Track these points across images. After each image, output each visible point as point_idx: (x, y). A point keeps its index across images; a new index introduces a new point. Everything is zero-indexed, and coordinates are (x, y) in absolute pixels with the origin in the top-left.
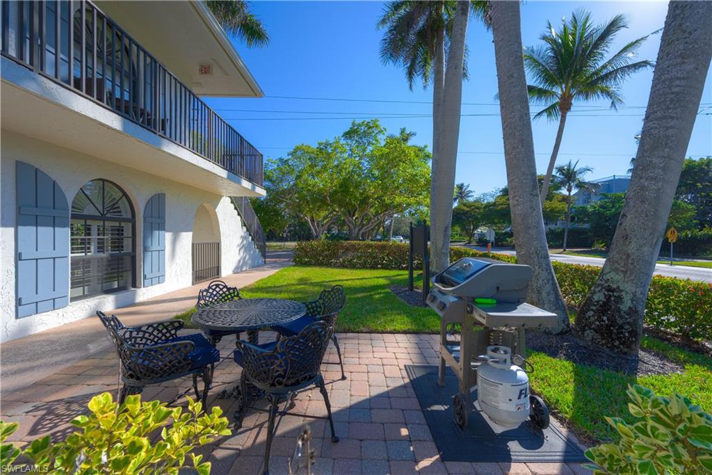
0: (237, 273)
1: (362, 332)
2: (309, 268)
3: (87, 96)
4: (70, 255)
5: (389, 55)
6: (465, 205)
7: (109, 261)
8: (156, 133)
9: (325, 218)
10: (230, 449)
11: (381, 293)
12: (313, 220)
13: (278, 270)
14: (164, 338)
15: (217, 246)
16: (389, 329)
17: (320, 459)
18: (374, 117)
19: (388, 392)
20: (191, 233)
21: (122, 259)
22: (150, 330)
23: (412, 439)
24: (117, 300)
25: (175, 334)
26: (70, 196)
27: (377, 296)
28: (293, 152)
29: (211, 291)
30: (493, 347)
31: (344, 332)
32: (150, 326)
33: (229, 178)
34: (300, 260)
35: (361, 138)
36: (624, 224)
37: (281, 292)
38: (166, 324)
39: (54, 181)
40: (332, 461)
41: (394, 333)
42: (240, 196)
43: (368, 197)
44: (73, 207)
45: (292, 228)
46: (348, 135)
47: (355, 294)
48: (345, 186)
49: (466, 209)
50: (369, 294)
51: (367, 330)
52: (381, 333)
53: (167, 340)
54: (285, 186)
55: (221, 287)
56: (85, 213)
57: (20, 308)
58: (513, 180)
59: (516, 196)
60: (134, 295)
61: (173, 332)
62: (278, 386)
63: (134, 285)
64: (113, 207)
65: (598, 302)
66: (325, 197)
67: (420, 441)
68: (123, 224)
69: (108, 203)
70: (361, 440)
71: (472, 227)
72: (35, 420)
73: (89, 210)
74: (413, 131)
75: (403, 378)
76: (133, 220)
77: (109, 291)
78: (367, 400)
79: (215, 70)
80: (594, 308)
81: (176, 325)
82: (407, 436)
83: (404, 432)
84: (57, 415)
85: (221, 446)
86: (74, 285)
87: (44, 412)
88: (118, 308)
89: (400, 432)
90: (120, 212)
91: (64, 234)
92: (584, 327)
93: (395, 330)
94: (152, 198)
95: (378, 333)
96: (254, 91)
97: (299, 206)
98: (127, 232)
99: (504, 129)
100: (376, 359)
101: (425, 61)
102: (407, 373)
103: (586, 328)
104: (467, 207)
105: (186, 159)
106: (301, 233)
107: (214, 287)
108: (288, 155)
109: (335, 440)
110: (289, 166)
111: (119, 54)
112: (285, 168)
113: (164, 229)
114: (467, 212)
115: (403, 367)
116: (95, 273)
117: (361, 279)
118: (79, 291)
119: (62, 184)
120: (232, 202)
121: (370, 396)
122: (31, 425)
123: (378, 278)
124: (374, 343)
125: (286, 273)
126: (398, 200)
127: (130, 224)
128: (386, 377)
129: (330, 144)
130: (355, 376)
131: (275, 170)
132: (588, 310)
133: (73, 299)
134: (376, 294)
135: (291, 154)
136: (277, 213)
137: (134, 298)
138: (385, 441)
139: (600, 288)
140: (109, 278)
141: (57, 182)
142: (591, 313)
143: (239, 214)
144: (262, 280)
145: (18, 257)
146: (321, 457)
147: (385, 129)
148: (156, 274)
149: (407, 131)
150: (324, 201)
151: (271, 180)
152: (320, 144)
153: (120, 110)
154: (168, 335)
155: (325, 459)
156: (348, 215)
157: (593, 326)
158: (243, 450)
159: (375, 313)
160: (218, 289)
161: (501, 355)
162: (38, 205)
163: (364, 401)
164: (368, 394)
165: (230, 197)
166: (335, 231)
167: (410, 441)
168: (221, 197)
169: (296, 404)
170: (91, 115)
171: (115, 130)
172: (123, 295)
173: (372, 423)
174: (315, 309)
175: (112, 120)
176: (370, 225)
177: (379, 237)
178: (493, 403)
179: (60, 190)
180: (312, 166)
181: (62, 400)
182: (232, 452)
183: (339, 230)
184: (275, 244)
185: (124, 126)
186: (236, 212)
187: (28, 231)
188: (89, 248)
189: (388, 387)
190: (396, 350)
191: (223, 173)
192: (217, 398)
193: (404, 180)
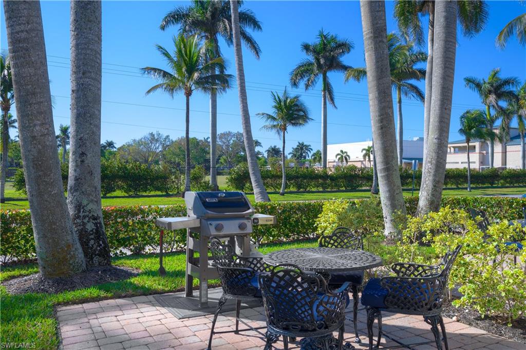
36: (86, 162)
65: (92, 231)
80: (92, 237)
92: (92, 256)
103: (93, 256)
132: (89, 240)
139: (87, 219)
142: (92, 242)
157: (97, 252)
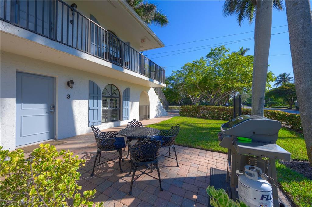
0: (156, 118)
1: (197, 148)
2: (185, 118)
3: (99, 57)
4: (102, 109)
5: (228, 12)
6: (286, 85)
7: (112, 111)
8: (123, 67)
9: (198, 95)
10: (124, 180)
11: (215, 132)
12: (193, 97)
13: (171, 118)
14: (112, 137)
15: (148, 107)
16: (211, 149)
17: (153, 195)
18: (221, 45)
19: (196, 177)
20: (138, 102)
21: (117, 111)
22: (108, 133)
23: (197, 201)
24: (114, 124)
25: (116, 136)
26: (102, 90)
27: (212, 133)
28: (184, 67)
29: (132, 123)
30: (250, 166)
31: (188, 147)
32: (108, 132)
33: (150, 80)
34: (182, 114)
35: (215, 56)
37: (168, 126)
38: (113, 132)
39: (98, 86)
40: (157, 198)
41: (213, 151)
42: (157, 87)
43: (218, 85)
44: (103, 93)
45: (184, 100)
46: (209, 56)
47: (201, 130)
48: (205, 80)
49: (287, 88)
50: (208, 131)
51: (199, 148)
52: (206, 150)
53: (113, 138)
54: (180, 82)
55: (136, 122)
56: (107, 95)
57: (89, 124)
58: (296, 68)
59: (299, 78)
60: (120, 123)
61: (115, 135)
62: (137, 161)
63: (120, 120)
64: (114, 93)
66: (196, 86)
67: (201, 204)
68: (107, 98)
69: (113, 92)
70: (173, 194)
71: (293, 99)
72: (83, 156)
73: (108, 95)
74: (248, 48)
75: (207, 173)
76: (120, 97)
77: (112, 121)
78: (184, 178)
79: (146, 40)
81: (116, 133)
82: (195, 199)
83: (195, 197)
84: (88, 156)
85: (123, 179)
86: (103, 118)
87: (85, 154)
88: (115, 127)
89: (192, 196)
90: (116, 95)
91: (100, 102)
93: (214, 150)
94: (125, 90)
95: (205, 150)
96: (161, 45)
97: (186, 90)
98: (118, 102)
99: (290, 38)
100: (197, 161)
101: (251, 9)
102: (211, 171)
104: (288, 86)
105: (133, 75)
106: (188, 102)
107: (133, 122)
108: (182, 68)
109: (162, 190)
110: (182, 73)
111: (116, 42)
112: (180, 74)
113: (129, 101)
114: (288, 90)
115: (209, 168)
116: (109, 115)
117: (208, 124)
118: (104, 120)
119: (100, 87)
120: (154, 90)
121: (186, 177)
122: (81, 157)
123: (217, 124)
124: (200, 154)
125: (174, 119)
126: (236, 85)
127: (119, 99)
128: (198, 170)
129: (198, 61)
130: (184, 167)
131: (176, 76)
133: (102, 123)
134: (212, 132)
135: (183, 68)
136: (177, 94)
137: (120, 124)
138: (184, 198)
140: (112, 117)
141: (99, 86)
143: (157, 94)
144: (163, 121)
145: (89, 109)
146: (153, 194)
147: (229, 50)
148: (126, 116)
149: (244, 49)
150: (196, 88)
151: (174, 80)
152: (194, 62)
153: (111, 61)
154: (113, 136)
155: (154, 196)
156: (208, 94)
158: (128, 182)
159: (207, 141)
160: (135, 122)
161: (254, 172)
162: (98, 93)
163: (182, 178)
164: (185, 176)
165: (153, 88)
166: (204, 101)
167: (196, 202)
168: (150, 88)
169: (153, 172)
170: (103, 64)
171: (110, 68)
172: (116, 122)
173: (181, 188)
174: (168, 134)
175: (109, 65)
176: (220, 98)
177: (227, 104)
178: (244, 197)
179: (99, 88)
180: (190, 72)
181: (90, 152)
182: (125, 181)
183: (206, 101)
184: (176, 107)
185: (113, 66)
186: (156, 94)
187: (91, 101)
188: (107, 107)
189: (197, 175)
190: (210, 159)
191: (147, 79)
192: (128, 162)
193: (238, 75)
